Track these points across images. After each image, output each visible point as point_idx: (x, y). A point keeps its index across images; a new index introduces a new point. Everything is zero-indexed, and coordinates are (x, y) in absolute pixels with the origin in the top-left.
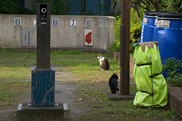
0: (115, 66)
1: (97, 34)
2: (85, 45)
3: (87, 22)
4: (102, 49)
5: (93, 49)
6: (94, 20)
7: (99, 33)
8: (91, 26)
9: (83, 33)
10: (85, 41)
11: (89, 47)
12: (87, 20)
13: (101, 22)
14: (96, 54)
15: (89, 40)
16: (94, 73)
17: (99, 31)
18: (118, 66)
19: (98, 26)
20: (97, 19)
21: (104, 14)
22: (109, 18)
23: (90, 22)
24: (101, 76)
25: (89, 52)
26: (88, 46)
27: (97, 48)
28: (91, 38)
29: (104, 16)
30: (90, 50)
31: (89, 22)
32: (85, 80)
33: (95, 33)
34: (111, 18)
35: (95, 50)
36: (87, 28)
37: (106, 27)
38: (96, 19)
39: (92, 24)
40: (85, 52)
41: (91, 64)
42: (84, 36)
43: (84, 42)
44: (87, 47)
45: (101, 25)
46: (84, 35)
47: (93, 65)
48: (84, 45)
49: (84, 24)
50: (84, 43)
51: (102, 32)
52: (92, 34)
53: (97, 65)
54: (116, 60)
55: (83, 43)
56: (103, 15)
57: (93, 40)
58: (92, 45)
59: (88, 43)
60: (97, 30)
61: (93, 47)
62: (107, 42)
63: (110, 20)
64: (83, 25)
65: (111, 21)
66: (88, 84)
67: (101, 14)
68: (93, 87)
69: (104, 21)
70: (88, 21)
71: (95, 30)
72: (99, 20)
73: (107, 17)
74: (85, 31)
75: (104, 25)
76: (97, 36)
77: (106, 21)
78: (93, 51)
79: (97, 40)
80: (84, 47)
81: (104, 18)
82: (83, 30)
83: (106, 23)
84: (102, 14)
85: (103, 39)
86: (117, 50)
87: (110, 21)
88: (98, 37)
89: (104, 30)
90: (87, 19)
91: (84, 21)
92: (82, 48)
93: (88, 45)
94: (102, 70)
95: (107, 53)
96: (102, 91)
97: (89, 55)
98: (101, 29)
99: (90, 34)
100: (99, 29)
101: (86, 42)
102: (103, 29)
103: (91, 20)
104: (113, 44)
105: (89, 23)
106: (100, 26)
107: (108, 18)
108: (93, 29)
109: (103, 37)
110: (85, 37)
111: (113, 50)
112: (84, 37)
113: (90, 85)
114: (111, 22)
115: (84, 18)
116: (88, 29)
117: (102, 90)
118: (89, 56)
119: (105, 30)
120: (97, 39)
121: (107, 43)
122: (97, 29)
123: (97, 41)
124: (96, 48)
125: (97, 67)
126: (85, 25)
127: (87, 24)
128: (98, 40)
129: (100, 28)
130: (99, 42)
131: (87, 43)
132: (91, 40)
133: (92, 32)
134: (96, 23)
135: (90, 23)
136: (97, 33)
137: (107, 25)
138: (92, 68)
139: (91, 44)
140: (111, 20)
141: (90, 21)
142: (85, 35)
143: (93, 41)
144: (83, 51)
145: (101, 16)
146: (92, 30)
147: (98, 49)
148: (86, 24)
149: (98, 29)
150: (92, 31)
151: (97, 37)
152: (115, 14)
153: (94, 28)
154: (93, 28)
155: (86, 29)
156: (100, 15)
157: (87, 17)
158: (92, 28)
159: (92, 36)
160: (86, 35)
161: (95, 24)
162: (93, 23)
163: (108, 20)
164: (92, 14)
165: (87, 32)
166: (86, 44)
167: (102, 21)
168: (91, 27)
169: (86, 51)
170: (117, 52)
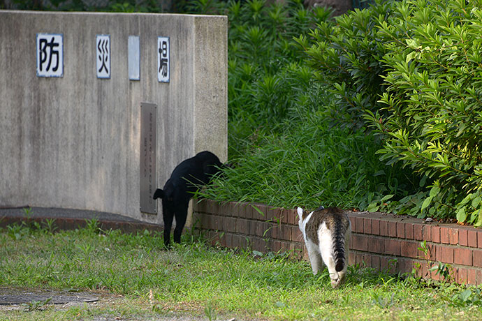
1: (27, 116)
7: (37, 113)
13: (52, 44)
17: (39, 98)
19: (27, 74)
20: (23, 30)
38: (10, 30)
60: (20, 97)
63: (193, 27)
72: (41, 36)
76: (27, 133)
79: (20, 157)
81: (83, 25)
83: (101, 54)
85: (76, 148)
88: (34, 138)
89: (79, 93)
98: (55, 88)
100: (35, 89)
102: (67, 86)
106: (44, 73)
109: (70, 137)
114: (198, 43)
120: (27, 147)
122: (20, 87)
123: (27, 162)
128: (35, 156)
129: (44, 85)
130: (36, 168)
134: (16, 54)
136: (20, 114)
149: (27, 91)
161: (10, 58)
167: (58, 39)
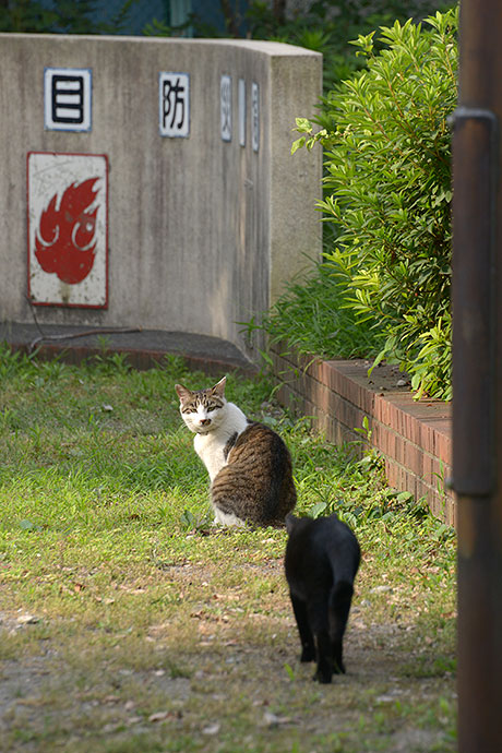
0: (337, 484)
1: (148, 195)
2: (40, 298)
3: (55, 92)
4: (196, 336)
5: (113, 332)
6: (115, 74)
7: (160, 188)
8: (89, 131)
9: (17, 194)
10: (34, 260)
11: (74, 318)
12: (50, 74)
13: (178, 89)
14: (138, 375)
15: (68, 257)
16: (163, 558)
17: (162, 168)
18: (362, 490)
19: (149, 131)
20: (144, 67)
21: (192, 16)
22: (258, 54)
23: (80, 92)
24: (228, 578)
25: (82, 357)
26: (66, 307)
27: (146, 326)
28: (92, 234)
29: (195, 36)
30: (79, 344)
31: (71, 92)
32: (93, 626)
33: (123, 186)
34: (277, 59)
35: (131, 343)
36: (50, 145)
37: (226, 135)
38: (129, 67)
39: (101, 105)
40: (40, 358)
41: (116, 474)
42: (22, 216)
43: (21, 269)
44: (58, 318)
45: (180, 123)
46: (27, 211)
47: (139, 479)
48: (29, 299)
49: (23, 109)
50: (28, 277)
51: (190, 178)
52: (100, 201)
53: (169, 481)
54: (332, 431)
55: (20, 280)
56: (190, 30)
57: (108, 251)
58: (97, 299)
59: (59, 276)
60: (140, 166)
61: (111, 319)
62: (235, 274)
63: (270, 71)
64: (17, 113)
65: (276, 85)
66: (126, 664)
67: (168, 23)
68: (179, 695)
69: (210, 81)
70: (61, 85)
71: (122, 162)
72: (165, 77)
73: (236, 48)
74: (32, 171)
75: (211, 119)
76: (147, 220)
77: (225, 80)
78: (111, 353)
79: (140, 256)
80: (24, 314)
81: (210, 60)
82: (16, 163)
83: (225, 105)
84: (178, 17)
85: (202, 244)
86: (343, 342)
87: (270, 82)
88: (157, 228)
89: (205, 162)
90: (50, 66)
91: (28, 82)
92: (14, 324)
93: (59, 300)
94: (229, 520)
95: (244, 372)
96: (274, 726)
97: (75, 384)
98: (180, 154)
99: (80, 195)
100: (158, 155)
101: (44, 269)
102: (194, 151)
103: (86, 75)
104: (297, 289)
105: (67, 100)
106: (167, 131)
107: (246, 52)
108: (106, 157)
109: (197, 227)
110: (35, 224)
111: (302, 344)
112: (27, 221)
113: (144, 669)
114: (276, 95)
115: (22, 58)
116: (62, 159)
117: (269, 718)
118: (83, 400)
119: (217, 164)
120: (148, 239)
121: (236, 283)
122: (140, 152)
123: (148, 262)
124: (132, 323)
125: (170, 501)
126: (29, 114)
127: (55, 105)
128: (158, 254)
129: (168, 149)
130: (159, 271)
131: (54, 277)
132: (91, 255)
133: (93, 181)
134: (135, 103)
135: (75, 99)
136: (140, 192)
137: (235, 118)
138: (133, 504)
139: (90, 291)
140: (276, 74)
141: (80, 79)
142: (38, 205)
143: (107, 262)
144: (24, 349)
145: (169, 34)
146: (100, 164)
147: (160, 333)
148: (42, 106)
149: (148, 157)
150: (102, 173)
151: (140, 225)
152: (289, 17)
153: (115, 148)
154: (106, 149)
155: (45, 152)
156: (161, 26)
157: (53, 41)
158: (94, 150)
159: (101, 216)
160: (45, 205)
161: (128, 109)
162: (108, 100)
163: (249, 70)
164: (89, 15)
165: (51, 178)
166: (47, 286)
167: (184, 82)
168: (93, 138)
169: (48, 355)
170: (345, 364)
